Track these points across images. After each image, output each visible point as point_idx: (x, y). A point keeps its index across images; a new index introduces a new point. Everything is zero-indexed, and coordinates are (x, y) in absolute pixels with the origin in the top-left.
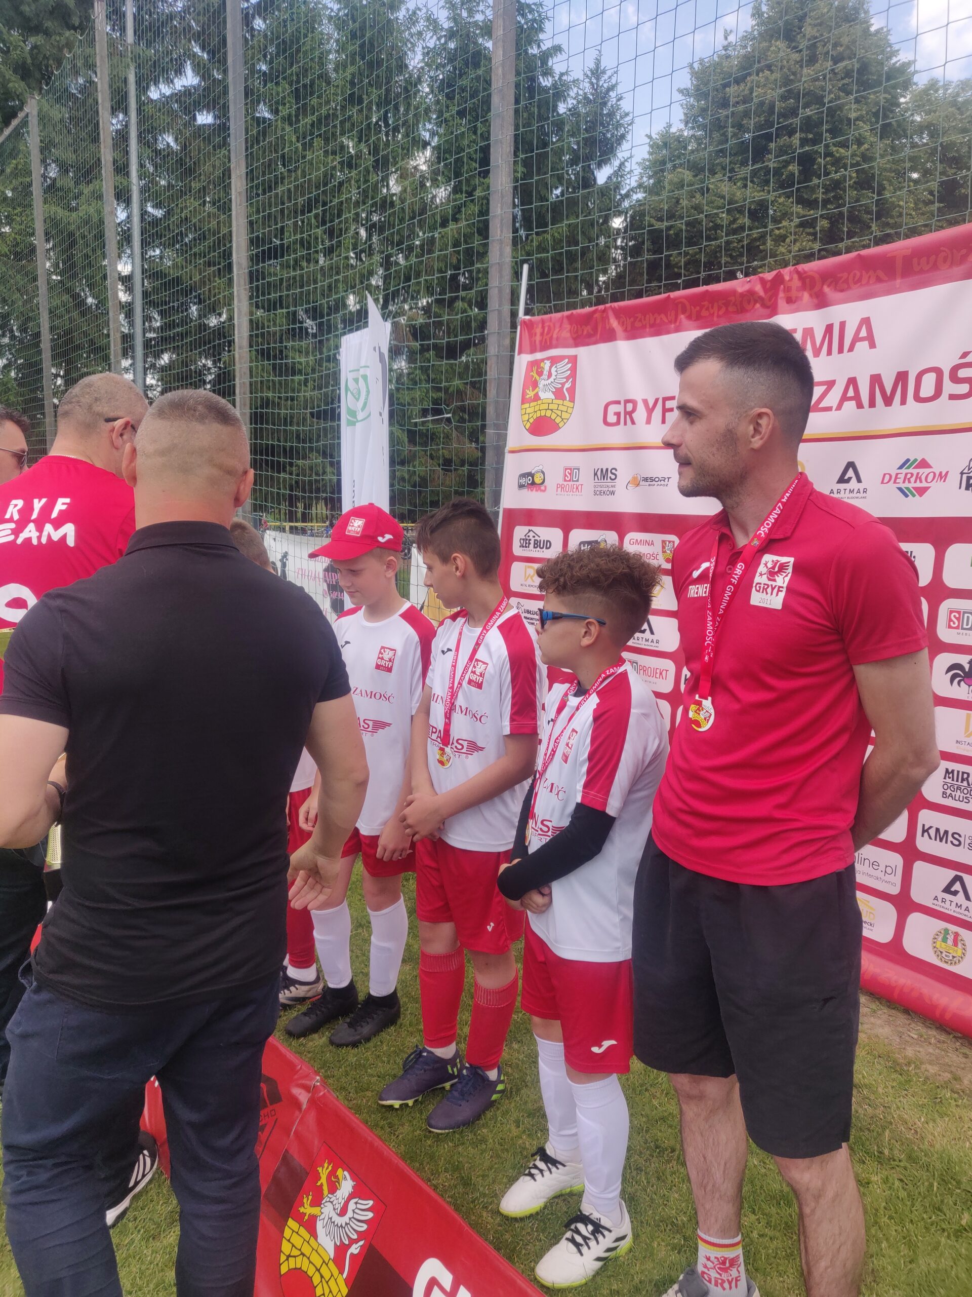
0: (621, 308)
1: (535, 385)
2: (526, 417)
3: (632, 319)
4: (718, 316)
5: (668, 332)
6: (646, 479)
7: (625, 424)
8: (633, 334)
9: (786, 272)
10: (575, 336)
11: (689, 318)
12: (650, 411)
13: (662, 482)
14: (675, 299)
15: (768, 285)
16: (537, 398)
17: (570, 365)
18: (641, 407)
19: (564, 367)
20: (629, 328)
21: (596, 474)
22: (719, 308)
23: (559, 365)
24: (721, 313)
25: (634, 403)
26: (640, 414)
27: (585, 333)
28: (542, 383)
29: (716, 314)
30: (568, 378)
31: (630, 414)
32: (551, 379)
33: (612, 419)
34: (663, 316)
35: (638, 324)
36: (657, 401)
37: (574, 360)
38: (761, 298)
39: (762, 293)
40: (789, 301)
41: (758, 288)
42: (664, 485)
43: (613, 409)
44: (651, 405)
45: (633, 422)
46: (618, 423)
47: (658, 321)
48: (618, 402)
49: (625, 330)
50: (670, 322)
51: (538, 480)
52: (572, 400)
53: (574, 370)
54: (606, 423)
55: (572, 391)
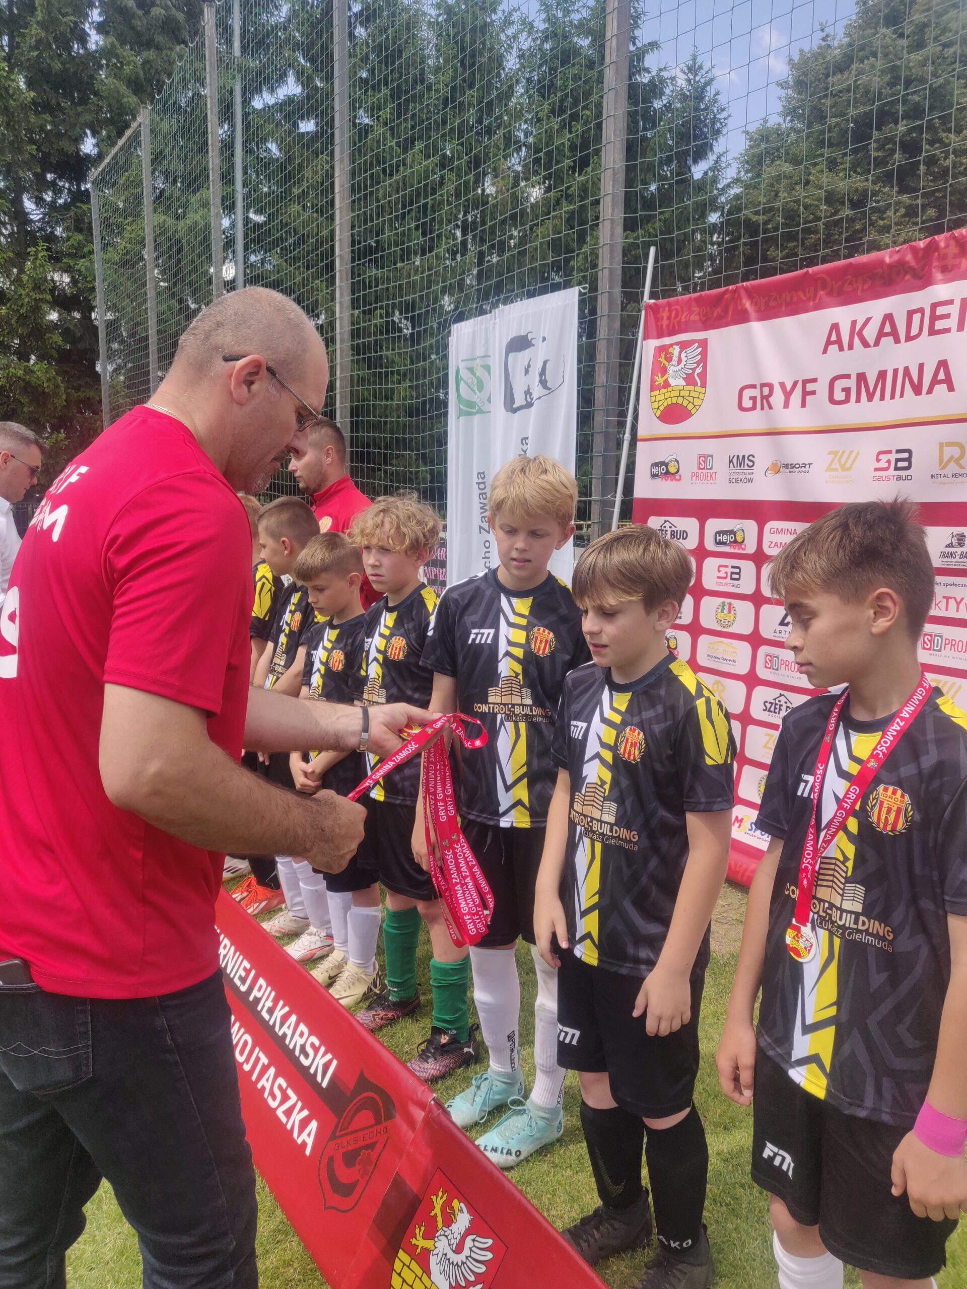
0: (753, 287)
1: (664, 371)
2: (656, 405)
3: (767, 298)
4: (863, 291)
5: (807, 310)
6: (786, 466)
7: (762, 408)
8: (766, 314)
9: (941, 239)
10: (704, 319)
11: (830, 294)
12: (788, 395)
13: (803, 469)
14: (815, 274)
15: (921, 254)
16: (667, 384)
17: (700, 349)
18: (777, 390)
19: (694, 351)
20: (762, 309)
21: (731, 461)
22: (864, 282)
23: (689, 350)
24: (866, 287)
25: (771, 386)
26: (778, 398)
27: (715, 315)
28: (671, 369)
29: (860, 288)
30: (698, 363)
31: (766, 398)
32: (682, 365)
33: (747, 403)
34: (800, 293)
35: (772, 303)
36: (795, 383)
37: (703, 344)
38: (911, 268)
39: (913, 264)
40: (944, 269)
41: (909, 257)
42: (805, 472)
43: (747, 393)
44: (789, 387)
45: (770, 407)
46: (754, 408)
47: (795, 300)
48: (754, 386)
49: (759, 311)
50: (809, 300)
51: (672, 468)
52: (704, 385)
53: (704, 354)
54: (741, 408)
55: (703, 376)
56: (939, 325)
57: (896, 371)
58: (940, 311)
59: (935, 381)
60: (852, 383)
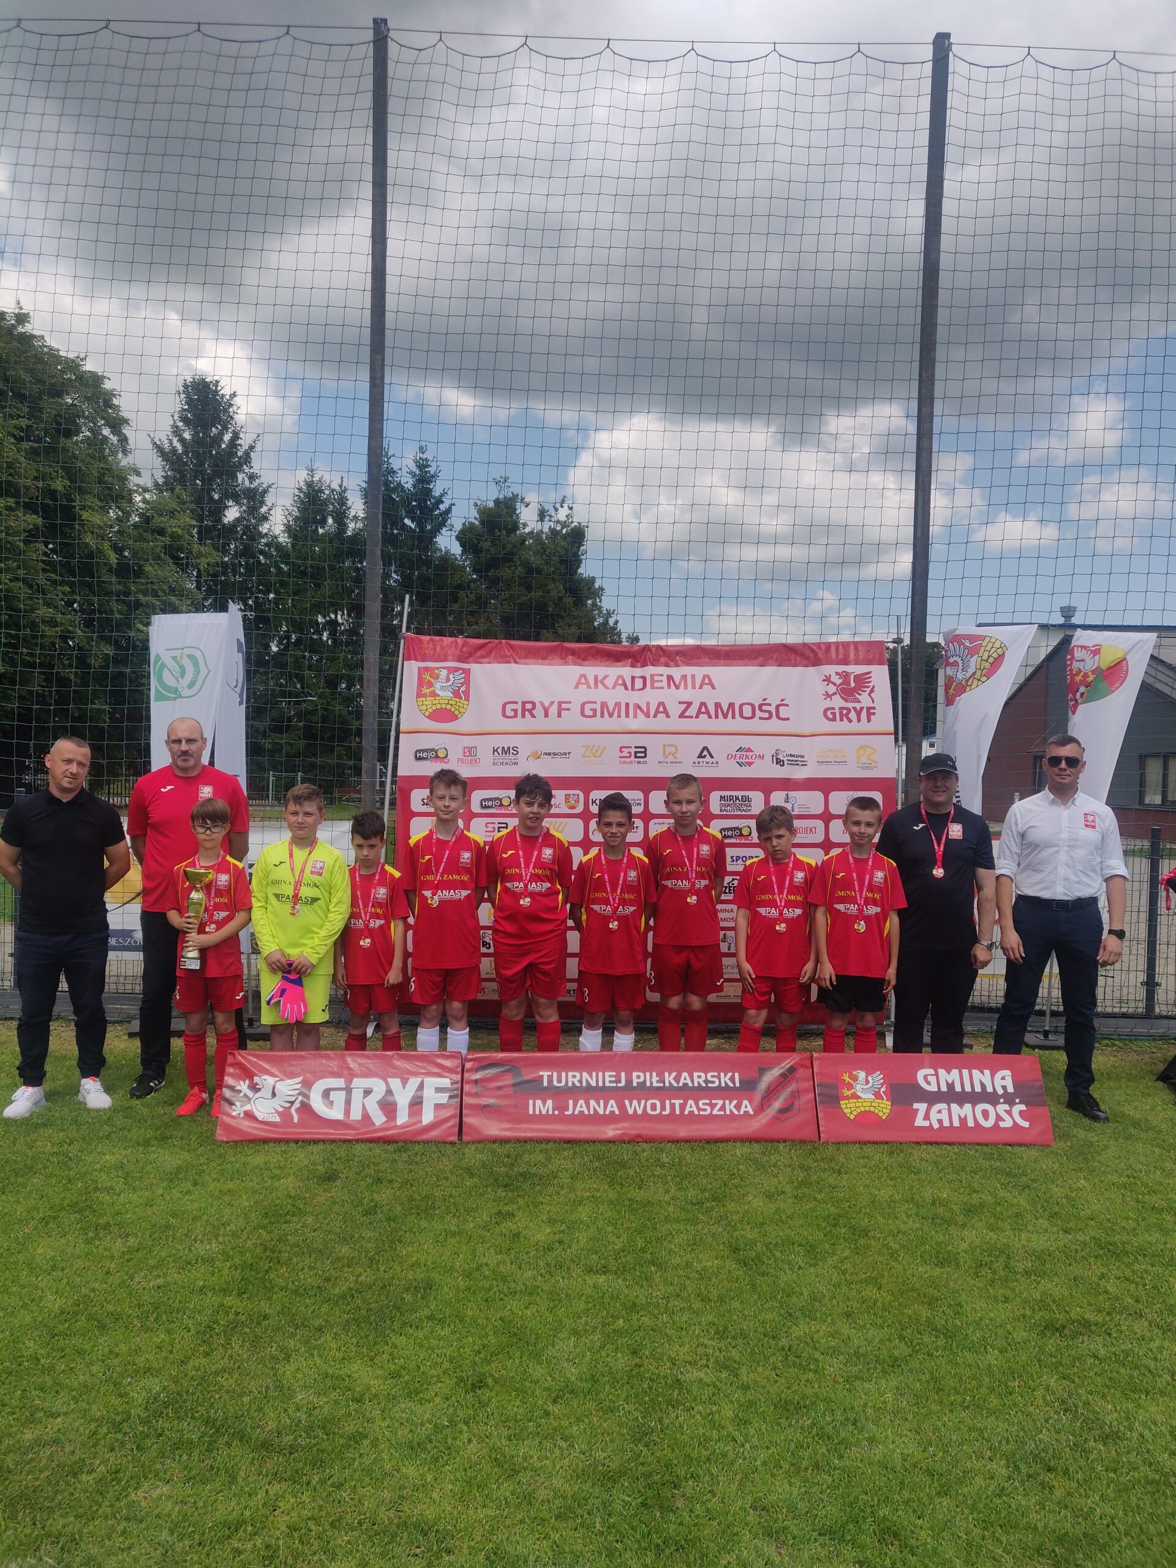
1: (430, 685)
2: (424, 708)
5: (561, 665)
6: (547, 754)
7: (523, 717)
8: (525, 661)
10: (466, 656)
12: (547, 709)
13: (564, 756)
16: (434, 694)
17: (464, 675)
18: (539, 708)
19: (459, 676)
21: (497, 751)
23: (454, 674)
25: (531, 704)
26: (540, 711)
27: (478, 654)
30: (463, 684)
31: (529, 711)
32: (450, 683)
33: (509, 713)
34: (554, 654)
36: (552, 703)
37: (467, 671)
43: (509, 707)
44: (547, 705)
45: (531, 716)
46: (516, 716)
51: (441, 754)
52: (467, 699)
53: (467, 678)
54: (504, 715)
55: (466, 693)
56: (656, 685)
57: (627, 705)
58: (656, 678)
59: (657, 712)
60: (598, 707)
